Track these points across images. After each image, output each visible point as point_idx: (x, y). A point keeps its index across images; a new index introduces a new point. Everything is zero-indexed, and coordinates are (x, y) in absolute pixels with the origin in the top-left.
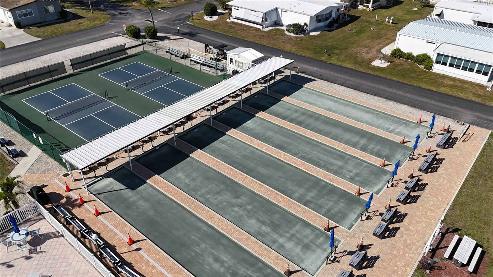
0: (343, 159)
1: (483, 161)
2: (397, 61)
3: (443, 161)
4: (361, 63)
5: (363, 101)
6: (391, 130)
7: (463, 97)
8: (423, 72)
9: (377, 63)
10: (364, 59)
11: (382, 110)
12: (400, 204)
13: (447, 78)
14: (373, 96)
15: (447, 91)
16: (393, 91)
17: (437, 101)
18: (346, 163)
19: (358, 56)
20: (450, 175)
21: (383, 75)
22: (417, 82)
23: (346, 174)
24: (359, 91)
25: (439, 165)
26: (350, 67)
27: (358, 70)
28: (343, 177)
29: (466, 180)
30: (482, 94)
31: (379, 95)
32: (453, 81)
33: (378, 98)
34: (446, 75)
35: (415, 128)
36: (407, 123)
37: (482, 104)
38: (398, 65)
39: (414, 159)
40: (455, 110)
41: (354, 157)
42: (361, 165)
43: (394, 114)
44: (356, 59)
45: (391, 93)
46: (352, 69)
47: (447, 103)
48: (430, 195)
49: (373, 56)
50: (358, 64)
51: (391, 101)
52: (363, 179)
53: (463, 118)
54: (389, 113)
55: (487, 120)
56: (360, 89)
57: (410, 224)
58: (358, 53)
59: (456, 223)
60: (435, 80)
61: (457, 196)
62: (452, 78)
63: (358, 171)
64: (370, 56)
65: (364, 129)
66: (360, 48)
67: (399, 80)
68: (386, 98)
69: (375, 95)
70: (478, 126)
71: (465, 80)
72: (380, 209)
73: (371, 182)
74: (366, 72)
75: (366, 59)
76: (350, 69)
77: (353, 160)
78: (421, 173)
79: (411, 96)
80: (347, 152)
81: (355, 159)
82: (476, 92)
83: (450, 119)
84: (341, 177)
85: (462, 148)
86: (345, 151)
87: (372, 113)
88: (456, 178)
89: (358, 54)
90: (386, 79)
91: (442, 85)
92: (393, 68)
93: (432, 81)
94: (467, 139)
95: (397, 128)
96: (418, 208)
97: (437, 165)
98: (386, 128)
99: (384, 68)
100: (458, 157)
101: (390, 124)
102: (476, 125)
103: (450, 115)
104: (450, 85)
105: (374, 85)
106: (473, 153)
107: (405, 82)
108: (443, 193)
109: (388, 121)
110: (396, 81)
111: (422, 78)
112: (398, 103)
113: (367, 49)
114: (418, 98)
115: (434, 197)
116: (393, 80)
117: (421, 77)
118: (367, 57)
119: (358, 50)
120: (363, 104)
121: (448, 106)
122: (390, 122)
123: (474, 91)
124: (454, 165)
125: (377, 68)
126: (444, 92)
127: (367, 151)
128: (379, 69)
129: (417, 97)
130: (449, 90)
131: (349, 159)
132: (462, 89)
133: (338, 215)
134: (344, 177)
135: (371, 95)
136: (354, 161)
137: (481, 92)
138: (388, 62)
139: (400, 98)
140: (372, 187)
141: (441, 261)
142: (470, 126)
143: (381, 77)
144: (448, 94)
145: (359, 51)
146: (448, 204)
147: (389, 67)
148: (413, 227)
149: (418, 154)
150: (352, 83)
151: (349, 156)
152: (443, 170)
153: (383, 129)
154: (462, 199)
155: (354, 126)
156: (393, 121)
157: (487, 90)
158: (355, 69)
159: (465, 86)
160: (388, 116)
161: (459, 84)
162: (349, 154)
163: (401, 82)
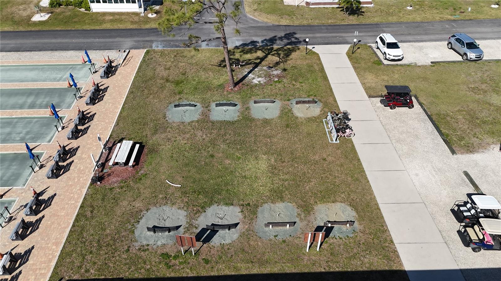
0: (11, 125)
1: (140, 76)
2: (58, 10)
3: (108, 89)
4: (20, 23)
5: (26, 60)
6: (58, 78)
7: (123, 28)
8: (85, 14)
9: (37, 18)
10: (22, 17)
11: (47, 63)
12: (72, 141)
13: (107, 15)
14: (37, 52)
15: (108, 27)
16: (59, 40)
17: (101, 38)
18: (14, 127)
19: (15, 15)
20: (114, 98)
21: (46, 27)
22: (81, 26)
23: (15, 138)
24: (22, 52)
25: (104, 94)
26: (7, 30)
27: (18, 30)
28: (12, 142)
29: (127, 97)
30: (138, 20)
31: (43, 49)
32: (112, 15)
33: (43, 52)
34: (106, 12)
35: (82, 69)
36: (74, 66)
37: (138, 29)
38: (60, 14)
39: (83, 97)
40: (117, 42)
41: (22, 118)
42: (30, 123)
43: (59, 63)
44: (13, 19)
45: (57, 43)
46: (10, 32)
47: (110, 37)
48: (98, 121)
49: (32, 12)
50: (16, 24)
51: (56, 51)
52: (34, 135)
53: (124, 46)
54: (54, 64)
55: (144, 41)
56: (22, 49)
57: (82, 153)
58: (15, 12)
59: (121, 135)
60: (97, 19)
61: (121, 113)
62: (111, 13)
63: (28, 130)
64: (28, 12)
65: (30, 88)
66: (16, 7)
67: (63, 29)
68: (52, 50)
69: (40, 50)
70: (137, 49)
71: (122, 12)
72: (54, 153)
73: (43, 134)
74: (26, 30)
75: (24, 17)
76: (8, 32)
77: (21, 121)
78: (89, 106)
79: (76, 40)
80: (13, 117)
81: (24, 120)
82: (133, 20)
83: (113, 51)
84: (10, 142)
85: (123, 71)
86: (11, 116)
87: (36, 69)
88: (119, 98)
89: (15, 14)
90: (49, 31)
91: (103, 22)
92: (54, 18)
93: (94, 21)
94: (127, 63)
95: (64, 75)
96: (89, 137)
97: (103, 94)
98: (53, 78)
99: (45, 20)
100: (120, 81)
101: (57, 73)
102: (135, 49)
103: (113, 47)
104: (111, 20)
105: (37, 41)
106: (132, 73)
107: (69, 29)
108: (110, 115)
109: (54, 71)
110: (60, 31)
111: (85, 21)
112: (64, 51)
113: (24, 6)
114: (84, 40)
115: (102, 122)
116: (57, 31)
117: (83, 20)
118: (25, 14)
119: (14, 9)
120: (26, 63)
121: (111, 40)
122: (57, 72)
123: (131, 19)
124: (117, 89)
125: (39, 22)
126: (106, 28)
127: (36, 107)
128: (41, 23)
129: (82, 40)
130: (110, 25)
131: (17, 122)
132: (120, 21)
133: (12, 178)
134: (14, 141)
135: (35, 52)
136: (23, 122)
137: (136, 19)
138: (48, 13)
139: (66, 46)
140: (45, 138)
141: (110, 170)
142: (129, 51)
143: (44, 31)
144: (110, 28)
145: (15, 11)
146: (113, 123)
147: (50, 18)
148: (85, 155)
149: (86, 91)
150: (13, 45)
151: (17, 119)
152: (109, 96)
153: (51, 81)
154: (125, 114)
155: (18, 88)
156: (60, 70)
157: (141, 15)
158: (14, 30)
159: (123, 17)
160: (54, 67)
161: (118, 17)
162: (16, 117)
163: (65, 29)
